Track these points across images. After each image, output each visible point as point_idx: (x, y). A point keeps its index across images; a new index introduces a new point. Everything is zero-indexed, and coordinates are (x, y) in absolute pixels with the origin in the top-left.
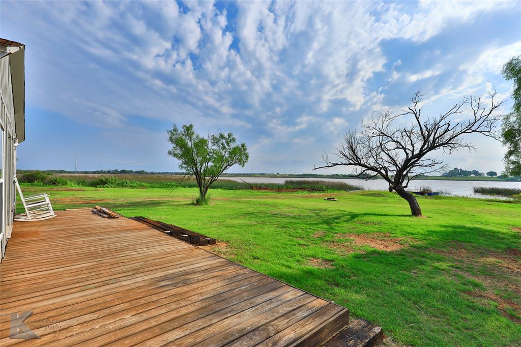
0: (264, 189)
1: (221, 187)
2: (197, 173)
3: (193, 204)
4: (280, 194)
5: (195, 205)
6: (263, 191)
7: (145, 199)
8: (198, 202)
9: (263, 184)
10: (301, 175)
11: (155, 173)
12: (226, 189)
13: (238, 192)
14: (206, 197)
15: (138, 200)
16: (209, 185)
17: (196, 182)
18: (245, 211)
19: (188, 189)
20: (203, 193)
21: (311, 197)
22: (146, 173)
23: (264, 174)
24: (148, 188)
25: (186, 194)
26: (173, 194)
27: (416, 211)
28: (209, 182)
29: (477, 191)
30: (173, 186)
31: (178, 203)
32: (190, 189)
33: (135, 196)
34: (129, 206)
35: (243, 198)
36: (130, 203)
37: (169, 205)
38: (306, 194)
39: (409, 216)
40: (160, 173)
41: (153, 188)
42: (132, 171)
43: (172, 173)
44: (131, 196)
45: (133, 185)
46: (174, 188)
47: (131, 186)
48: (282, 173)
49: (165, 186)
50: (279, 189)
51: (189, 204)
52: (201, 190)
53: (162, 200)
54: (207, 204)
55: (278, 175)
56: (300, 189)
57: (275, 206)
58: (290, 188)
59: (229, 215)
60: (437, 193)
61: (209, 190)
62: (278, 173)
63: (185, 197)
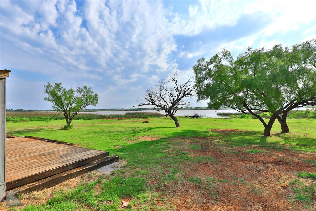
0: (111, 118)
1: (83, 118)
2: (65, 111)
3: (62, 129)
4: (120, 121)
5: (64, 129)
6: (110, 119)
7: (27, 128)
8: (65, 128)
9: (111, 115)
10: (137, 109)
11: (32, 111)
12: (87, 119)
13: (94, 121)
14: (71, 125)
15: (22, 129)
16: (72, 118)
17: (64, 116)
18: (94, 131)
19: (59, 121)
20: (68, 123)
21: (136, 121)
22: (25, 111)
23: (114, 109)
24: (28, 121)
25: (58, 124)
26: (48, 124)
27: (177, 125)
28: (73, 115)
29: (218, 114)
30: (48, 119)
31: (52, 129)
32: (60, 120)
33: (19, 127)
34: (16, 133)
35: (96, 124)
36: (16, 131)
37: (45, 131)
38: (135, 120)
39: (174, 127)
40: (36, 111)
41: (32, 121)
42: (12, 110)
43: (47, 110)
44: (16, 127)
45: (15, 120)
46: (49, 120)
47: (13, 121)
48: (125, 108)
49: (41, 119)
50: (120, 118)
51: (59, 130)
52: (67, 121)
53: (39, 128)
54: (71, 129)
55: (123, 109)
56: (133, 117)
57: (113, 127)
58: (128, 117)
59: (84, 133)
60: (200, 116)
61: (73, 121)
62: (123, 108)
63: (57, 126)
